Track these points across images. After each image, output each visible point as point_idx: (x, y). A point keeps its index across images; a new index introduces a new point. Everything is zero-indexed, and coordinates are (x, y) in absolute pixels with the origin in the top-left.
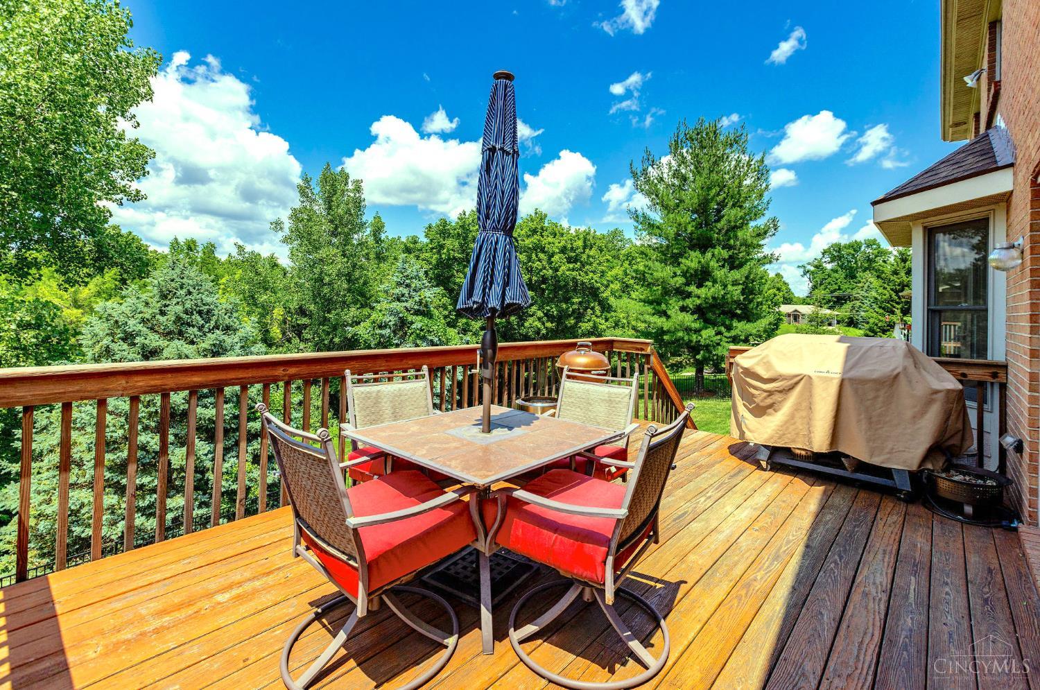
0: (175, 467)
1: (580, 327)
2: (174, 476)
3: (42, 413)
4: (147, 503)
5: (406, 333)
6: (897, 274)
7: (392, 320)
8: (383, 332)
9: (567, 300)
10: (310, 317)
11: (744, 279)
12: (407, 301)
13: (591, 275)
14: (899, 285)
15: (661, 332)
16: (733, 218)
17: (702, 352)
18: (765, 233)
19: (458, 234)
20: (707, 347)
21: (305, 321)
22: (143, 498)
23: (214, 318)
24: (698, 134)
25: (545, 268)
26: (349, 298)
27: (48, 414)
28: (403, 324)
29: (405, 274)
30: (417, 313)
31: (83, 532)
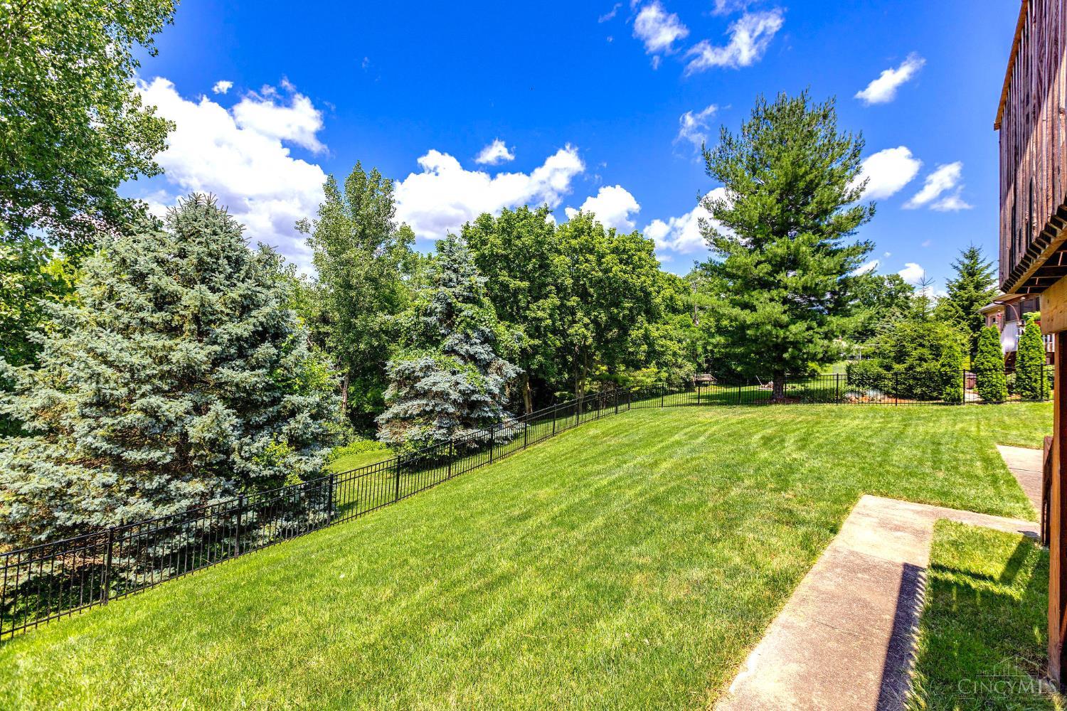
0: (193, 441)
1: (630, 335)
2: (191, 453)
3: (24, 369)
4: (155, 484)
5: (454, 323)
6: (964, 289)
7: (439, 307)
8: (429, 319)
9: (617, 305)
10: (334, 324)
11: (838, 268)
12: (455, 287)
13: (643, 278)
14: (966, 301)
15: (743, 327)
16: (825, 199)
17: (790, 350)
18: (861, 217)
19: (503, 228)
20: (795, 344)
21: (328, 329)
22: (151, 480)
23: (245, 268)
24: (779, 110)
25: (594, 270)
26: (376, 304)
27: (32, 372)
28: (450, 312)
29: (453, 258)
30: (467, 300)
31: (69, 519)
